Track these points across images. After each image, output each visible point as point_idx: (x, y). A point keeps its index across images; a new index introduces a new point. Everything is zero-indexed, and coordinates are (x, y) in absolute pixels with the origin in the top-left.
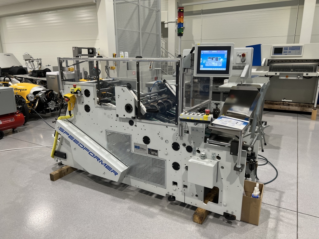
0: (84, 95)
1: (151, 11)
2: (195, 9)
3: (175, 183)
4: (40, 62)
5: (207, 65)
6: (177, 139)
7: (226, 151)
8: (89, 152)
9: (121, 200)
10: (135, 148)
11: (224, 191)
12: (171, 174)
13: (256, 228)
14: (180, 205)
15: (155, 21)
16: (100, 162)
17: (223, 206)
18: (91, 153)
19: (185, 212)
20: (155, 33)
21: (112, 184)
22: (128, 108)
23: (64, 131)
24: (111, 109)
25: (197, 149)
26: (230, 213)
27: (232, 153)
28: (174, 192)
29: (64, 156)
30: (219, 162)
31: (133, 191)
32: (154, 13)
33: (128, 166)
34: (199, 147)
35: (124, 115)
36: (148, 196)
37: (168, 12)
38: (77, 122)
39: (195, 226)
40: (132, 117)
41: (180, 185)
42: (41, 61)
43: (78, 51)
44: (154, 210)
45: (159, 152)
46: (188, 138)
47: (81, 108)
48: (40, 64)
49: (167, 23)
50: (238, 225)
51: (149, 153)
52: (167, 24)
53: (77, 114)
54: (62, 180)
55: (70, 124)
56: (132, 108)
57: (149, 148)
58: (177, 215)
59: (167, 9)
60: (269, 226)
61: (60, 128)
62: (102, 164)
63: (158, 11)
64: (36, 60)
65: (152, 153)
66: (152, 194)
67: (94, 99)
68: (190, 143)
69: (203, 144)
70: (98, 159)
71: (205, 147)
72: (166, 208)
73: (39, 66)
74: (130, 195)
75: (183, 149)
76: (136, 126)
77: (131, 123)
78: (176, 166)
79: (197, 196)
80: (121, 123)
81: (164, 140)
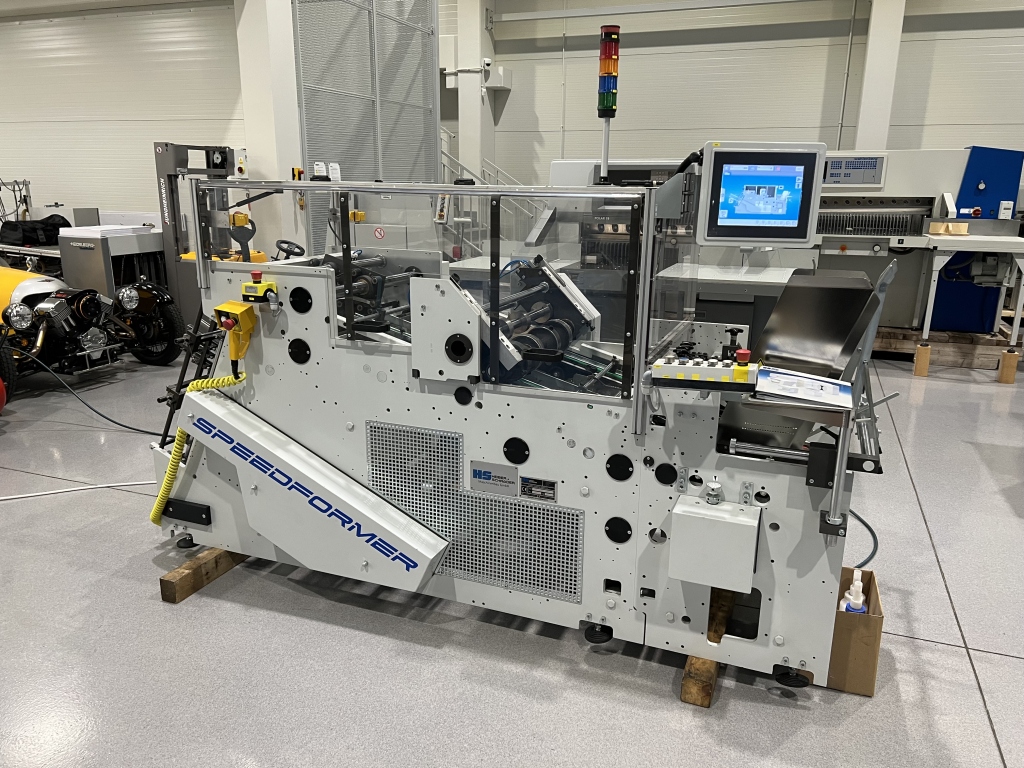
0: (288, 307)
1: (406, 31)
2: (543, 32)
3: (612, 585)
4: (24, 193)
5: (739, 210)
6: (624, 443)
7: (788, 477)
8: (311, 497)
9: (430, 649)
10: (475, 477)
11: (777, 599)
12: (598, 556)
13: (868, 705)
14: (623, 654)
15: (419, 64)
16: (353, 527)
17: (771, 643)
18: (316, 502)
19: (646, 674)
20: (421, 103)
21: (381, 601)
22: (457, 348)
23: (214, 431)
24: (390, 351)
25: (692, 473)
26: (794, 664)
27: (812, 481)
28: (607, 614)
29: (201, 515)
30: (764, 510)
31: (460, 619)
32: (417, 41)
33: (448, 539)
34: (697, 467)
35: (441, 373)
36: (512, 632)
37: (456, 39)
38: (256, 398)
39: (691, 713)
40: (469, 377)
41: (630, 589)
42: (28, 190)
43: (173, 159)
44: (549, 675)
45: (559, 487)
46: (662, 439)
47: (275, 350)
48: (25, 200)
49: (456, 74)
50: (816, 699)
51: (524, 492)
52: (453, 77)
53: (258, 372)
54: (204, 599)
55: (233, 406)
56: (471, 346)
57: (523, 476)
58: (626, 686)
59: (453, 28)
60: (904, 697)
61: (199, 420)
62: (359, 534)
63: (431, 34)
64: (10, 187)
65: (536, 491)
66: (524, 623)
67: (327, 320)
68: (670, 454)
69: (714, 455)
70: (346, 520)
71: (719, 467)
72: (584, 666)
73: (23, 207)
74: (453, 632)
75: (643, 475)
76: (479, 405)
77: (463, 396)
78: (618, 530)
79: (686, 619)
80: (427, 395)
81: (579, 449)
